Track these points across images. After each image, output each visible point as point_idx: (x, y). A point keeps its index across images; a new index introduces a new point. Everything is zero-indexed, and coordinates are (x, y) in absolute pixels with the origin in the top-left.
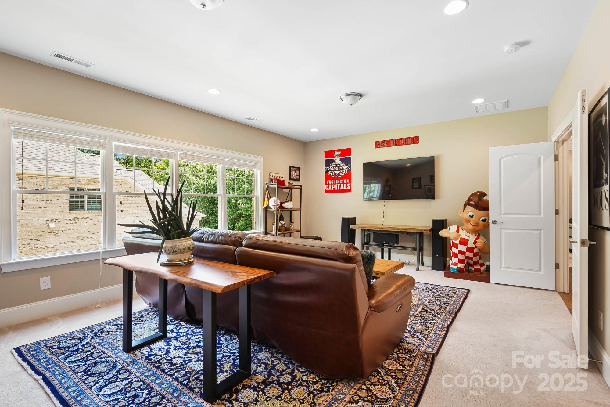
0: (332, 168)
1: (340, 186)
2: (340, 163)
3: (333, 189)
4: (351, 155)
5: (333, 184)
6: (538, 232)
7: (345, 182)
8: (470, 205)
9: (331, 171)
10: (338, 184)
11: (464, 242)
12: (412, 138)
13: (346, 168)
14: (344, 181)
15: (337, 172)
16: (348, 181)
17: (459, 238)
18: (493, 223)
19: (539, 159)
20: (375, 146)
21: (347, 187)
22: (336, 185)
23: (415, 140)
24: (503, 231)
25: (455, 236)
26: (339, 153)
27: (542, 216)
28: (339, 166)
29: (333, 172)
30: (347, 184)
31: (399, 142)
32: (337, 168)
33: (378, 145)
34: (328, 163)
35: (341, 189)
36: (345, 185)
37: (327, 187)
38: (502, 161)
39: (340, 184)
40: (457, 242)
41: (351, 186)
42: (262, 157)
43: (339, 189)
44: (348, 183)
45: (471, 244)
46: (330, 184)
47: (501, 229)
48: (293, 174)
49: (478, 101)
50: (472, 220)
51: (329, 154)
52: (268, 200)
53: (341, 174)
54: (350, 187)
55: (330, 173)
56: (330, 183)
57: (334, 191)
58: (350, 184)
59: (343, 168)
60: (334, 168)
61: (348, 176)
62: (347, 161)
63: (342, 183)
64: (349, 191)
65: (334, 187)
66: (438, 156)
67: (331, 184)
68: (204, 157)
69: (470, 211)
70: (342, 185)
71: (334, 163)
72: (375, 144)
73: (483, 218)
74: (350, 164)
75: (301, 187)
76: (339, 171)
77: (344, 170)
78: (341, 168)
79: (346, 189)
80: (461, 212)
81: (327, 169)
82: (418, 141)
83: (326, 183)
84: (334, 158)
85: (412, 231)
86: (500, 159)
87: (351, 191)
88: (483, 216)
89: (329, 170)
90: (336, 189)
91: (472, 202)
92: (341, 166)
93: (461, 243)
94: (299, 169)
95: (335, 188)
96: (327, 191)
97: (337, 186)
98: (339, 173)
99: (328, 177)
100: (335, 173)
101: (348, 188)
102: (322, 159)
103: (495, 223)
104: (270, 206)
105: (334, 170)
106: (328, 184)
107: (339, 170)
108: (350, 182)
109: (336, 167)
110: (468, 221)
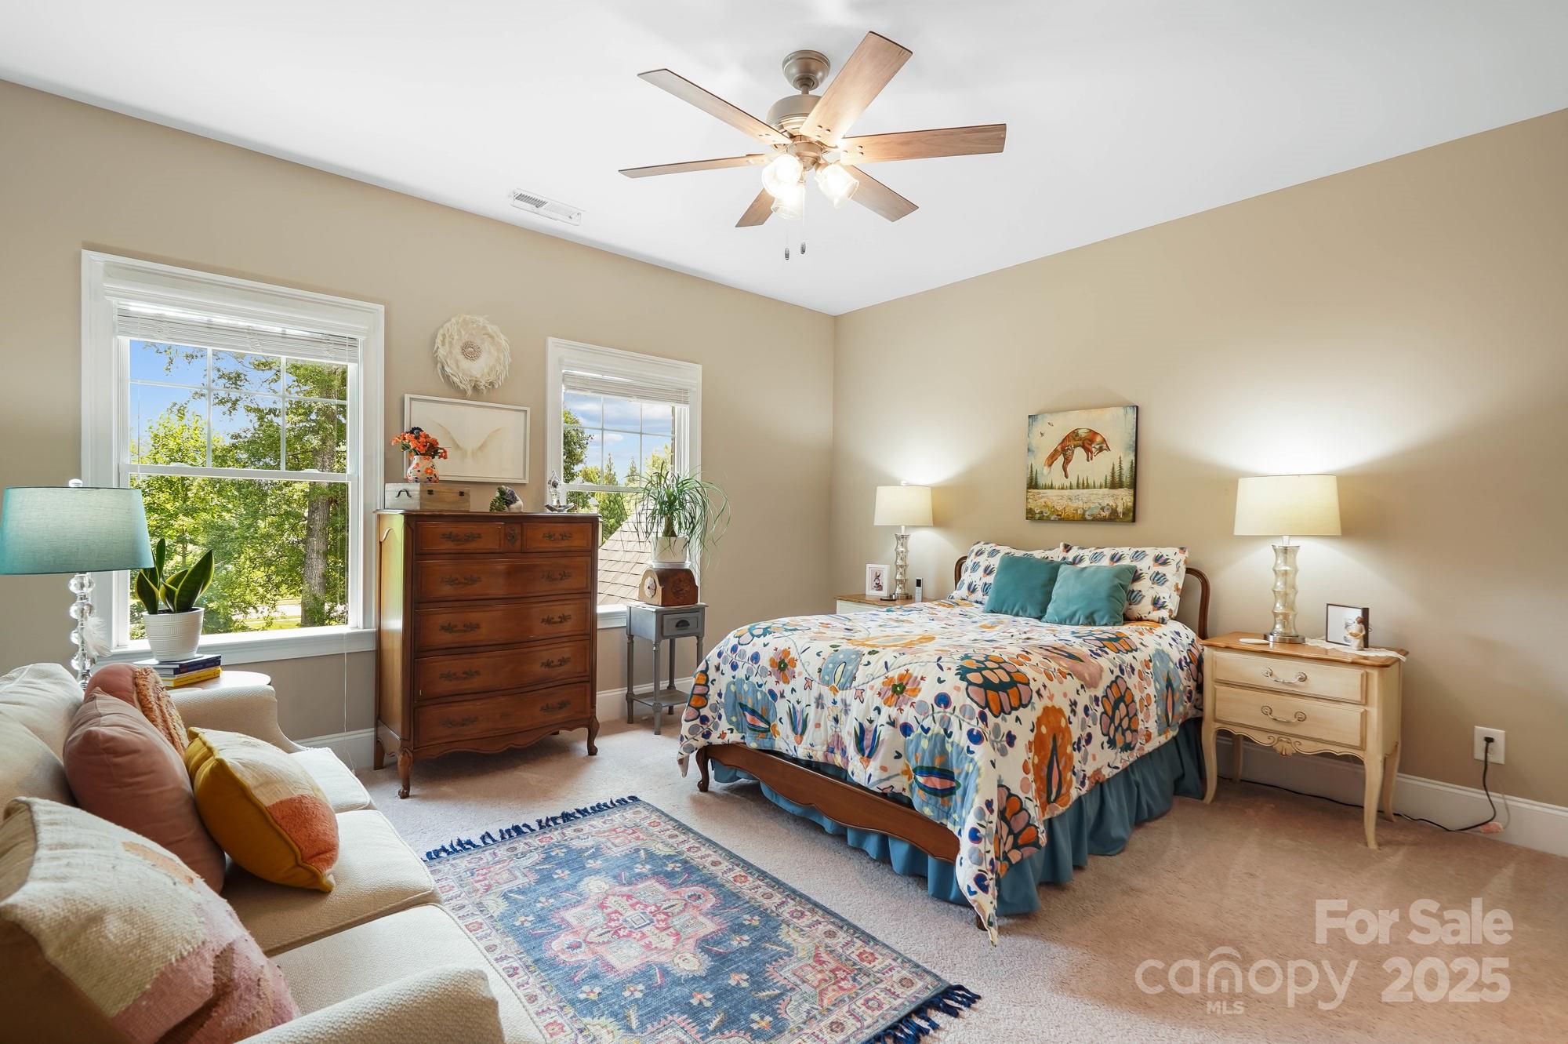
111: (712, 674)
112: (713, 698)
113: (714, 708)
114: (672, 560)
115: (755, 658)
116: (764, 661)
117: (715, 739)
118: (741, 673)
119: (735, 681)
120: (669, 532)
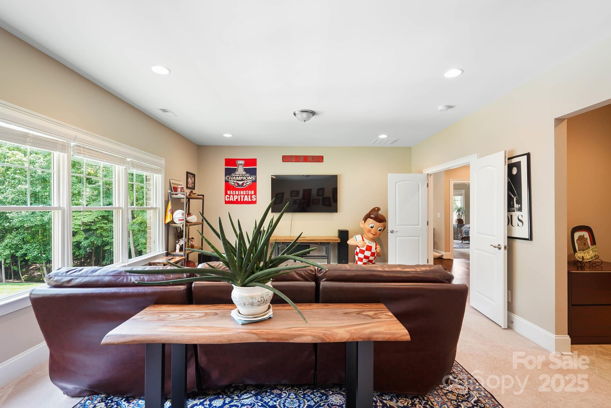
0: (235, 177)
1: (244, 198)
2: (244, 173)
3: (235, 200)
4: (256, 166)
5: (235, 195)
6: (418, 238)
7: (250, 194)
8: (371, 218)
9: (233, 181)
10: (242, 195)
11: (369, 248)
12: (318, 157)
13: (251, 179)
14: (248, 192)
15: (240, 183)
16: (253, 192)
17: (366, 246)
18: (391, 232)
19: (419, 185)
20: (283, 160)
21: (251, 198)
22: (239, 196)
23: (320, 159)
24: (398, 238)
25: (362, 244)
26: (242, 162)
27: (420, 226)
28: (243, 176)
29: (235, 181)
30: (251, 195)
31: (306, 159)
32: (240, 178)
33: (286, 159)
34: (229, 172)
35: (245, 200)
36: (249, 196)
37: (228, 198)
38: (397, 185)
39: (243, 195)
40: (364, 249)
41: (256, 197)
42: (164, 159)
43: (242, 200)
44: (253, 195)
45: (373, 250)
46: (231, 195)
47: (396, 237)
48: (190, 181)
49: (383, 136)
50: (373, 231)
51: (231, 163)
52: (172, 213)
53: (245, 185)
54: (255, 199)
55: (232, 183)
56: (232, 193)
57: (237, 202)
58: (255, 196)
59: (247, 178)
60: (237, 177)
61: (253, 187)
62: (253, 172)
63: (246, 195)
64: (255, 202)
65: (237, 198)
66: (340, 175)
67: (233, 195)
68: (106, 154)
69: (371, 222)
70: (246, 196)
71: (237, 173)
72: (283, 158)
73: (380, 228)
74: (256, 175)
75: (203, 197)
76: (243, 182)
77: (248, 181)
78: (244, 178)
79: (251, 200)
80: (362, 223)
81: (228, 178)
82: (323, 160)
83: (226, 194)
84: (237, 167)
85: (325, 242)
86: (396, 183)
87: (256, 203)
88: (380, 226)
89: (231, 180)
90: (239, 200)
91: (372, 216)
92: (245, 177)
93: (367, 250)
94: (194, 175)
95: (237, 200)
96: (227, 202)
97: (241, 197)
98: (243, 184)
99: (228, 187)
100: (237, 183)
101: (253, 200)
102: (222, 167)
103: (392, 232)
104: (176, 220)
105: (237, 180)
106: (230, 195)
107: (242, 180)
108: (255, 194)
109: (238, 177)
110: (369, 231)
111: (463, 229)
112: (463, 232)
113: (463, 233)
114: (460, 218)
115: (467, 227)
116: (468, 227)
117: (463, 236)
118: (466, 229)
119: (465, 230)
120: (459, 214)
